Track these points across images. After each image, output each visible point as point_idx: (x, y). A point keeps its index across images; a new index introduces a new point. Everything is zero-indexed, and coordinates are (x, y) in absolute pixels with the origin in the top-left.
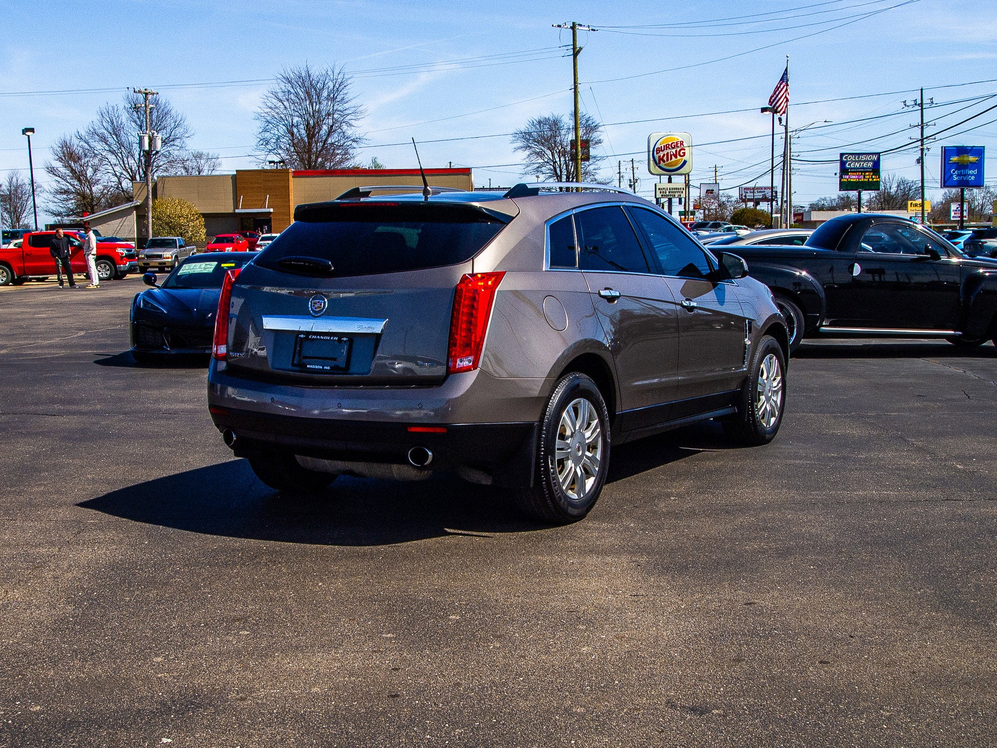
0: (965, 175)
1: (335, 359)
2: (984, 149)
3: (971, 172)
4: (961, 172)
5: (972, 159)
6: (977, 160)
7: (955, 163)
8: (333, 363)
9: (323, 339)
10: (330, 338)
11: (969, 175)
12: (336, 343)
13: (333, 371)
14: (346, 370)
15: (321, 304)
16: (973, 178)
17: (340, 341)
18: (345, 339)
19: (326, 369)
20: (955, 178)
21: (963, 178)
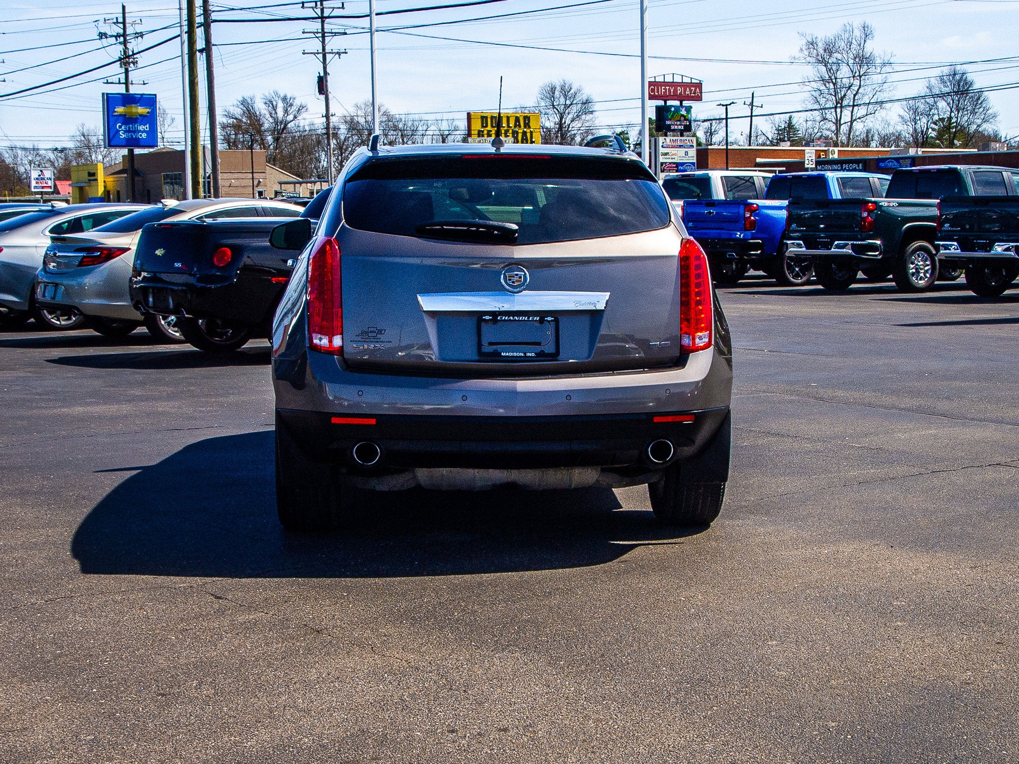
0: (134, 132)
1: (539, 344)
2: (156, 97)
3: (141, 128)
4: (129, 128)
5: (141, 110)
6: (148, 113)
7: (120, 115)
8: (538, 349)
9: (519, 320)
10: (529, 318)
11: (140, 131)
12: (538, 325)
13: (539, 359)
14: (555, 356)
15: (520, 277)
16: (144, 135)
17: (542, 321)
18: (549, 319)
19: (529, 357)
20: (123, 136)
21: (132, 136)
